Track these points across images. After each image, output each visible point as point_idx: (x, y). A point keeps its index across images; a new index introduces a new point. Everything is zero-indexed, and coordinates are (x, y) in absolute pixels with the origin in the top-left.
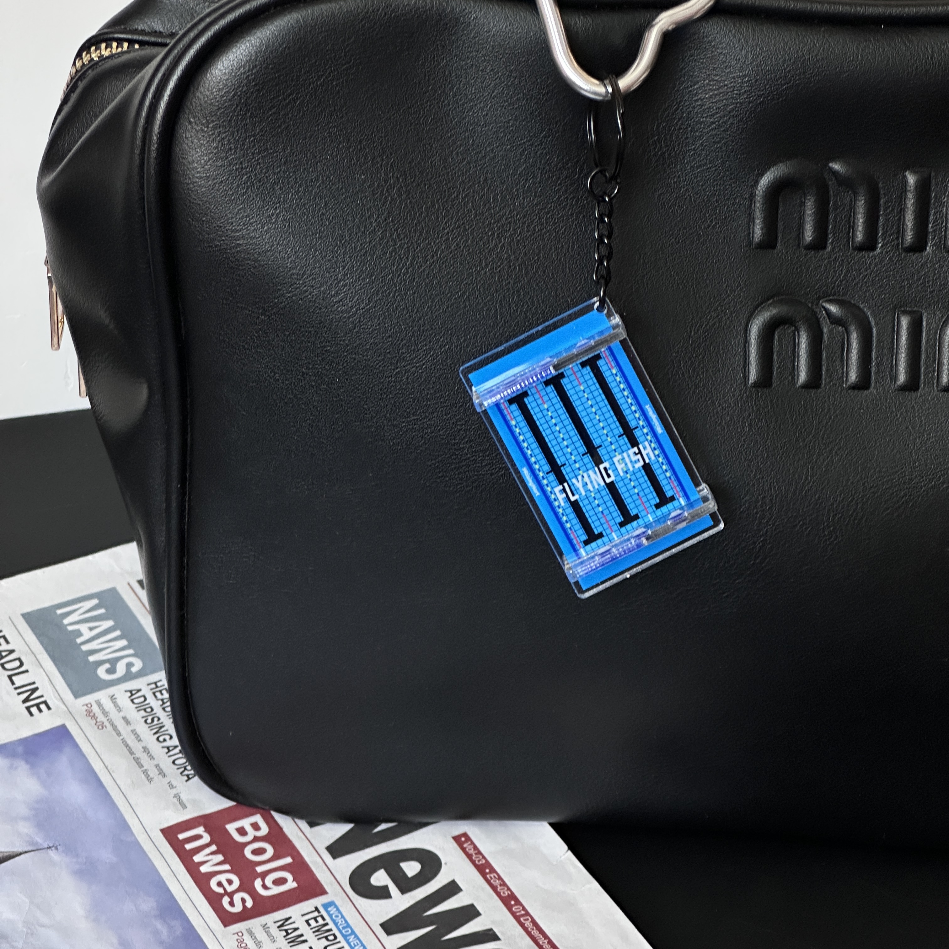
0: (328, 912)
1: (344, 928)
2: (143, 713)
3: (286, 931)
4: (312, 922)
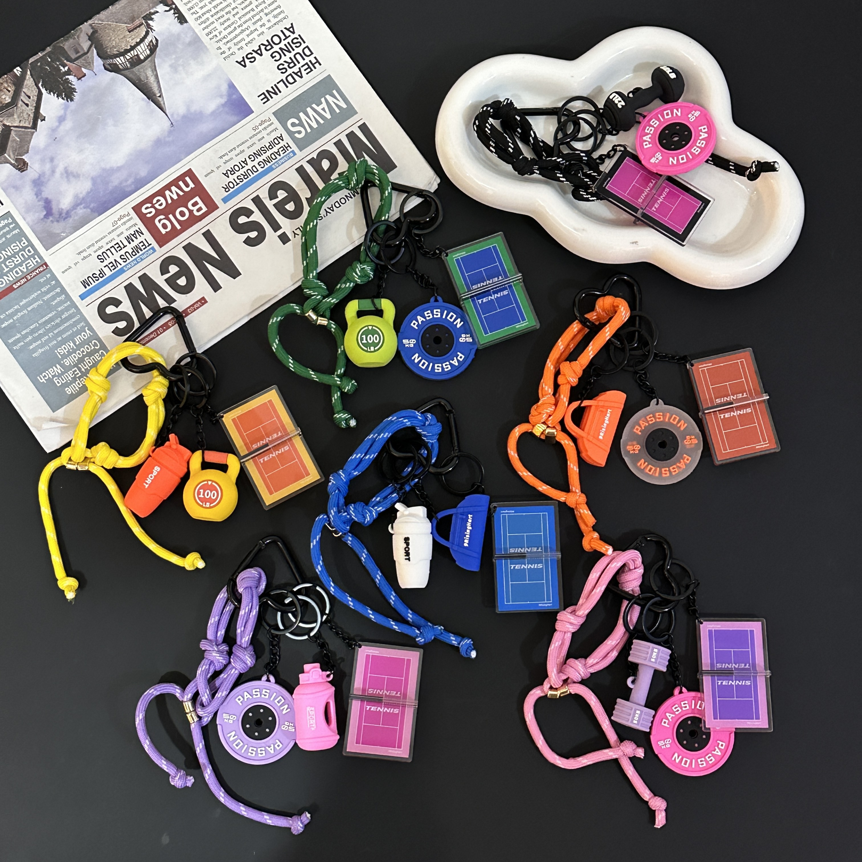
0: (149, 250)
1: (141, 258)
2: (267, 145)
3: (135, 234)
4: (142, 244)
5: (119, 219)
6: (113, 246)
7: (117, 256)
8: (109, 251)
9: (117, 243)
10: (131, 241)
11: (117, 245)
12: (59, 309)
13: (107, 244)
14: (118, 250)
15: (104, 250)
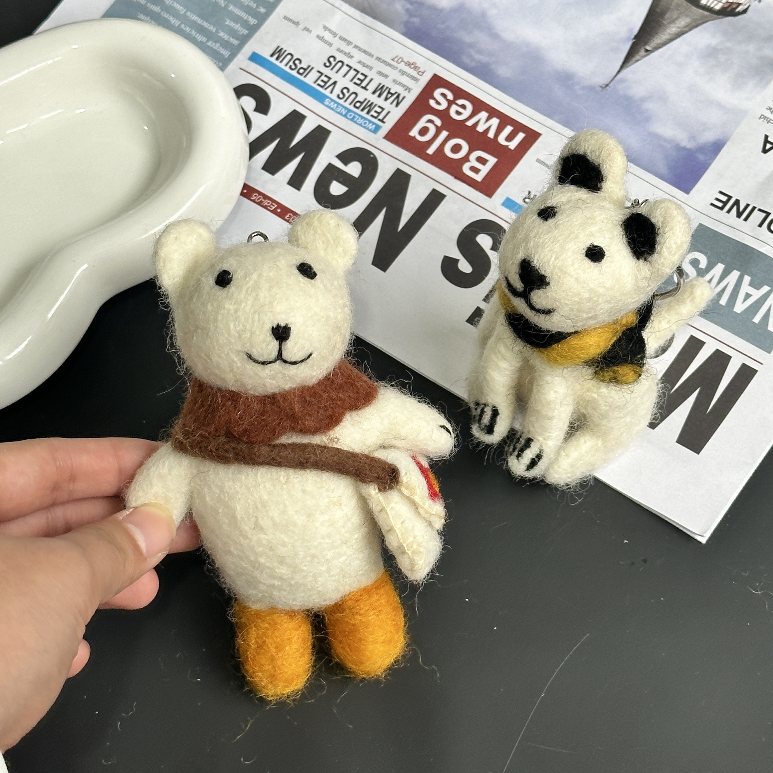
0: (374, 123)
1: (354, 117)
3: (392, 94)
5: (408, 64)
6: (358, 72)
7: (343, 82)
8: (348, 68)
9: (366, 76)
10: (378, 93)
11: (362, 77)
12: (221, 34)
13: (360, 62)
14: (356, 80)
15: (347, 61)
